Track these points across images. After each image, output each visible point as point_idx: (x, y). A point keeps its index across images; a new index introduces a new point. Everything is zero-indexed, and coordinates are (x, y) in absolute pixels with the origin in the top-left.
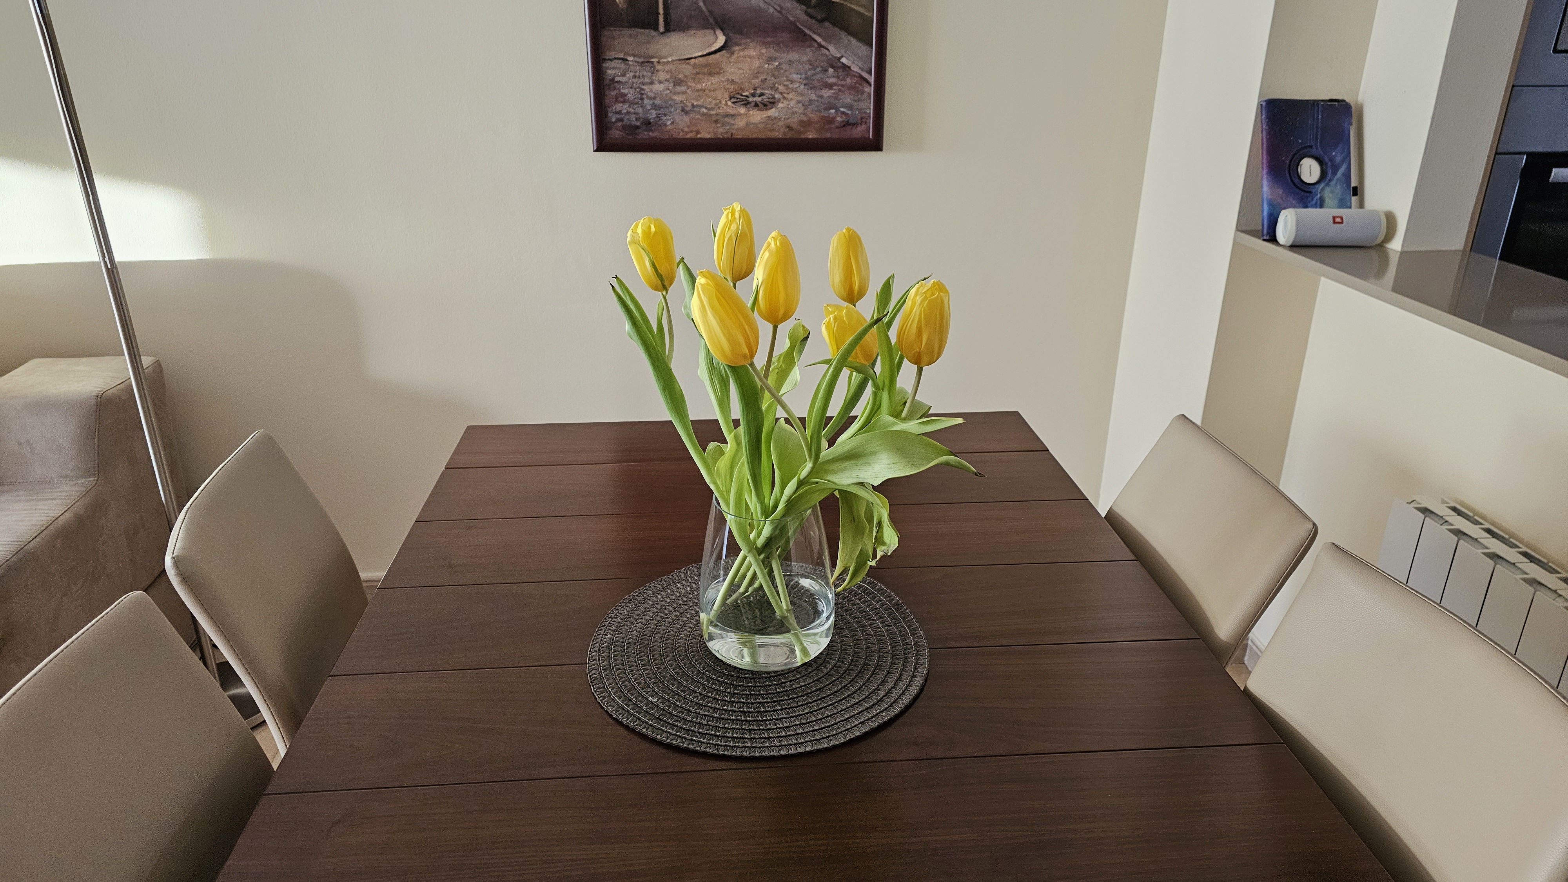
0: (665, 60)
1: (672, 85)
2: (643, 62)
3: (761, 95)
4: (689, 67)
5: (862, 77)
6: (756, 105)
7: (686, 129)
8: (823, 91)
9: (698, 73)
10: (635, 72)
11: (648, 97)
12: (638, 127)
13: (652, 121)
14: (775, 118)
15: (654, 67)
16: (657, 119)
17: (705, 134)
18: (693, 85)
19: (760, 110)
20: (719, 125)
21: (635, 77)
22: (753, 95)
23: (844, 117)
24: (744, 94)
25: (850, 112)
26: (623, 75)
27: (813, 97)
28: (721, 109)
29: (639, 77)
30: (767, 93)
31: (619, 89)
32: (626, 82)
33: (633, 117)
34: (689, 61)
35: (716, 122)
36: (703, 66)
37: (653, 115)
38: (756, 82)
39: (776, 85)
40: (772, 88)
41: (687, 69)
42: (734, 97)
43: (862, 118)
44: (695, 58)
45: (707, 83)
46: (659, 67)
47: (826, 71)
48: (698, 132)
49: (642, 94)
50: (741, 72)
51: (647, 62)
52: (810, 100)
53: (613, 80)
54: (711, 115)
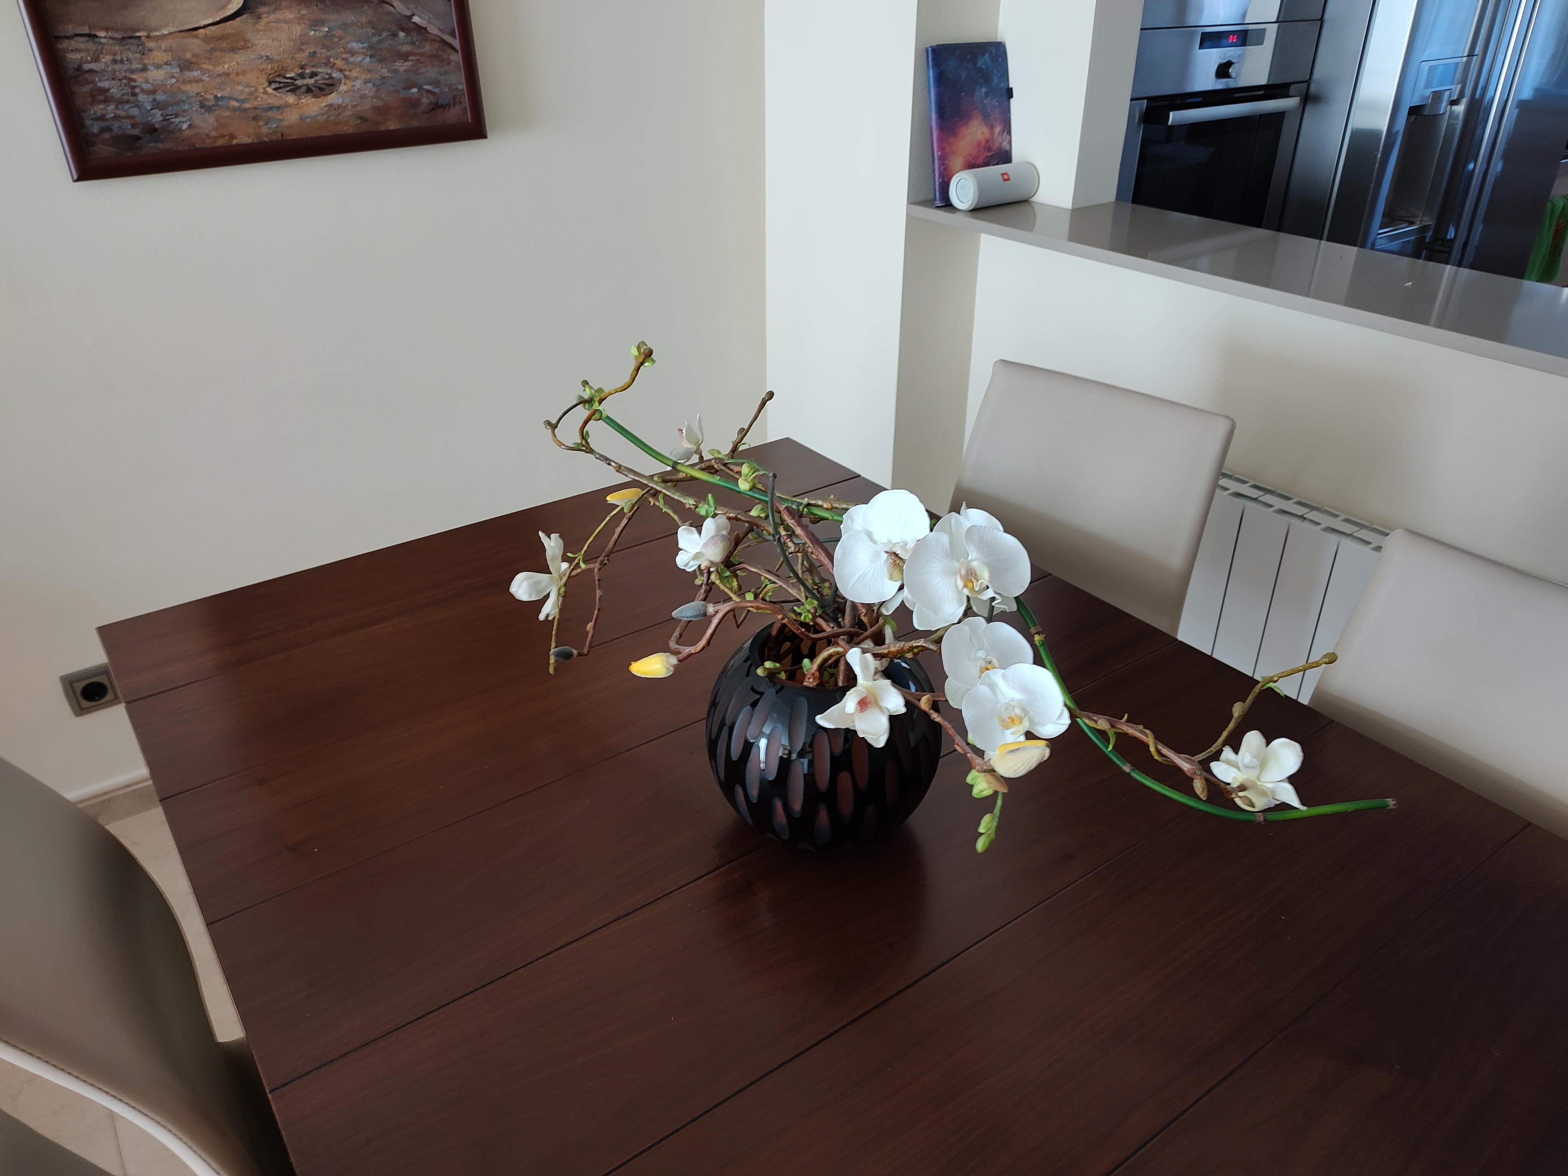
0: (158, 34)
1: (178, 70)
2: (124, 38)
3: (313, 75)
4: (197, 41)
5: (443, 42)
6: (309, 90)
7: (213, 134)
8: (397, 64)
9: (213, 50)
10: (114, 54)
11: (142, 90)
12: (137, 138)
13: (157, 126)
14: (339, 106)
15: (144, 43)
16: (165, 123)
17: (243, 139)
18: (211, 67)
19: (316, 96)
20: (261, 123)
21: (115, 61)
22: (302, 76)
23: (431, 97)
24: (288, 76)
25: (437, 90)
26: (96, 59)
27: (385, 72)
28: (259, 99)
29: (122, 61)
30: (320, 72)
31: (93, 82)
32: (104, 71)
33: (127, 124)
34: (195, 33)
35: (256, 118)
36: (220, 38)
37: (157, 116)
38: (302, 57)
39: (331, 60)
40: (326, 65)
41: (195, 45)
42: (275, 82)
43: (454, 97)
44: (205, 27)
45: (230, 63)
46: (151, 44)
47: (395, 35)
48: (232, 136)
49: (133, 87)
50: (276, 43)
51: (129, 38)
52: (383, 78)
53: (79, 69)
54: (246, 110)
